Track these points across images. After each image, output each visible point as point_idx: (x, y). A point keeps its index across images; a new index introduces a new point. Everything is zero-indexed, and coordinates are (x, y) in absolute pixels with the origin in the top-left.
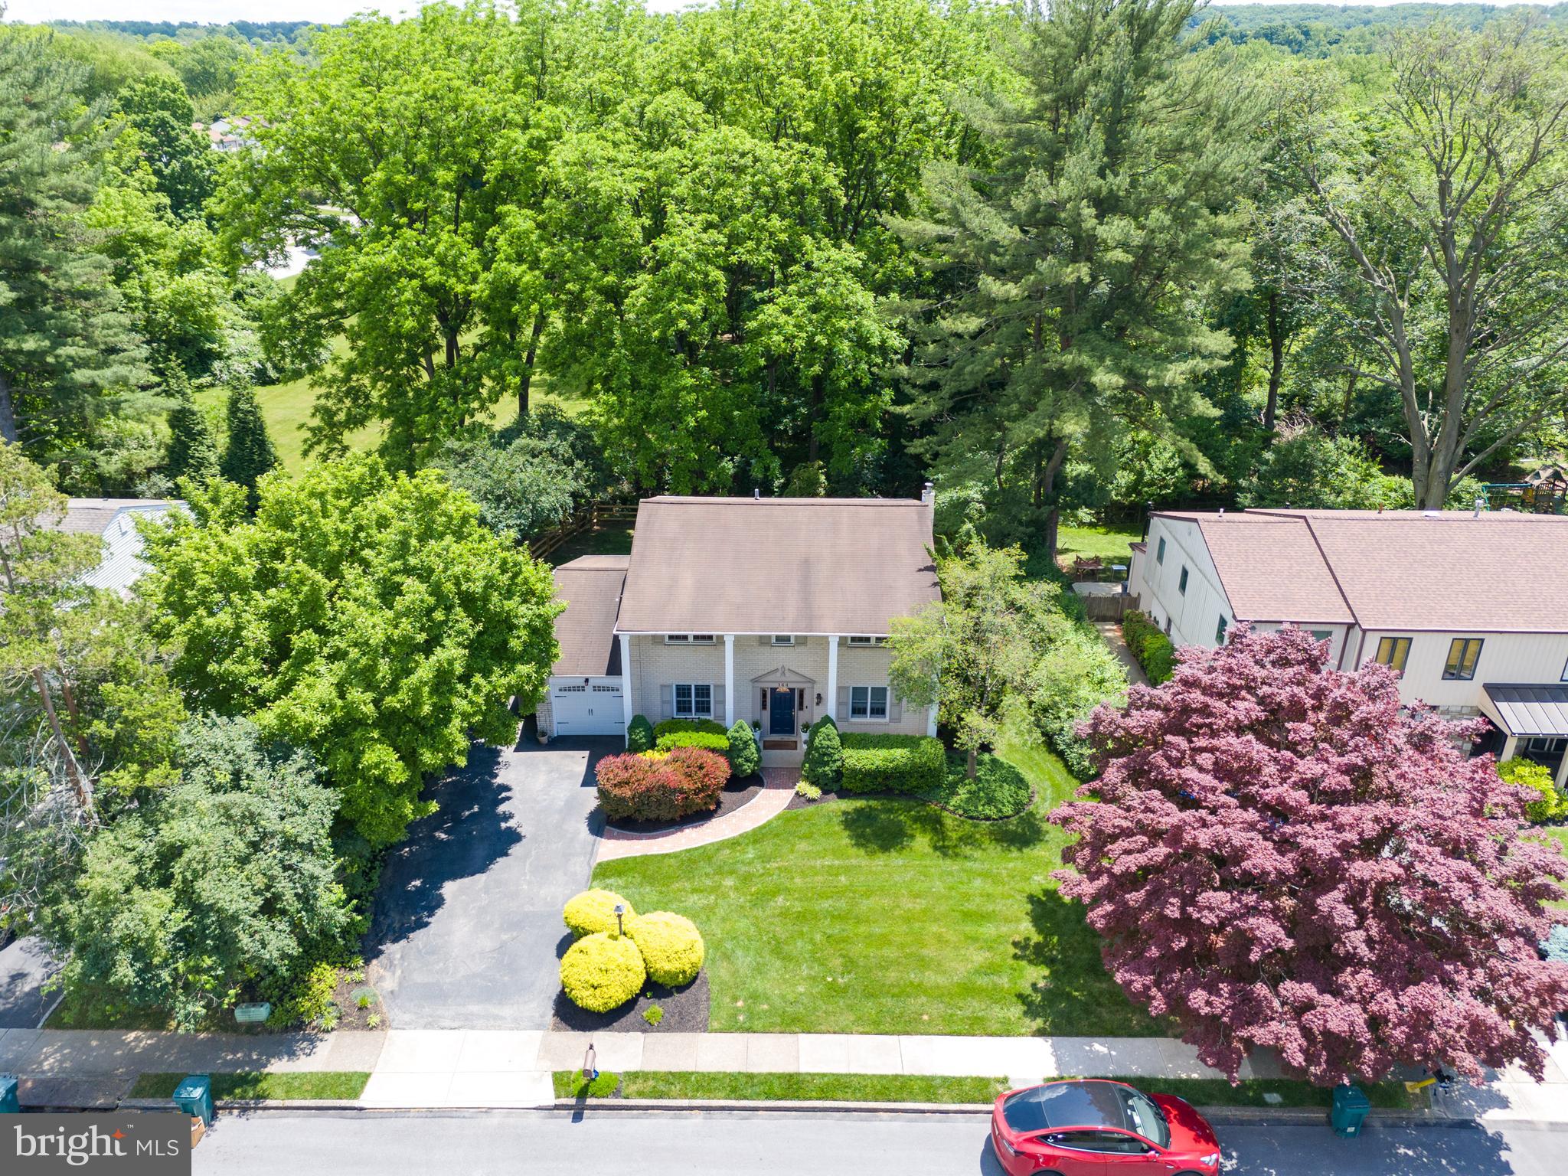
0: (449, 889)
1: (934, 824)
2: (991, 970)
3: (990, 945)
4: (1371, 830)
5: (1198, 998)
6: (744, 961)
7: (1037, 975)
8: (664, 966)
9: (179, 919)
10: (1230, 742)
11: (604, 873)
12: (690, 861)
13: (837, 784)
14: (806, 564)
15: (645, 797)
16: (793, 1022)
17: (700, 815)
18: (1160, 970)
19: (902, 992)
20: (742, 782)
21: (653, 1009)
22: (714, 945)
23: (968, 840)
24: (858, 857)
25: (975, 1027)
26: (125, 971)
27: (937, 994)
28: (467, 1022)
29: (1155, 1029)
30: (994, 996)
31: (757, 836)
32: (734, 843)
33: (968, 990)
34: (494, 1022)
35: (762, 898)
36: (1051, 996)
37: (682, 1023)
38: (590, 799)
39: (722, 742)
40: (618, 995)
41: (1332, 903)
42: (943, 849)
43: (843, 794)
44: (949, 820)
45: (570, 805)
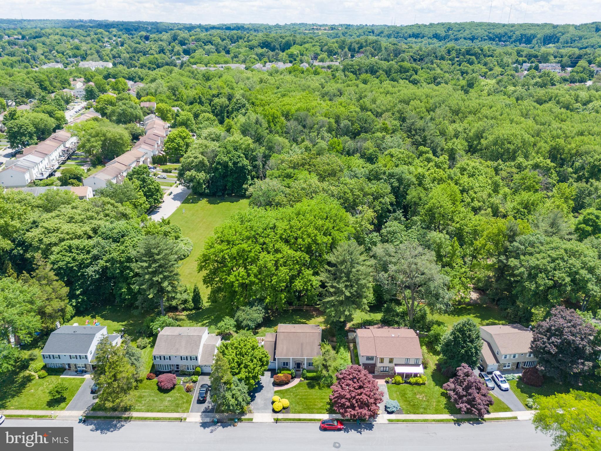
0: (256, 394)
1: (319, 384)
2: (323, 406)
3: (324, 402)
4: (360, 392)
5: (341, 411)
6: (294, 405)
7: (329, 406)
8: (285, 406)
9: (236, 402)
10: (348, 381)
11: (276, 392)
12: (287, 390)
13: (306, 378)
14: (302, 344)
15: (280, 382)
16: (300, 412)
17: (287, 383)
18: (338, 407)
19: (312, 409)
20: (293, 378)
21: (284, 411)
22: (290, 403)
23: (323, 387)
24: (308, 390)
25: (321, 413)
26: (231, 408)
27: (317, 409)
28: (263, 412)
29: (337, 413)
30: (323, 409)
31: (295, 387)
32: (292, 388)
33: (320, 408)
34: (266, 412)
35: (296, 396)
36: (330, 409)
37: (287, 412)
38: (272, 380)
39: (290, 372)
40: (280, 409)
41: (354, 401)
42: (320, 389)
43: (307, 379)
44: (321, 384)
45: (270, 381)
